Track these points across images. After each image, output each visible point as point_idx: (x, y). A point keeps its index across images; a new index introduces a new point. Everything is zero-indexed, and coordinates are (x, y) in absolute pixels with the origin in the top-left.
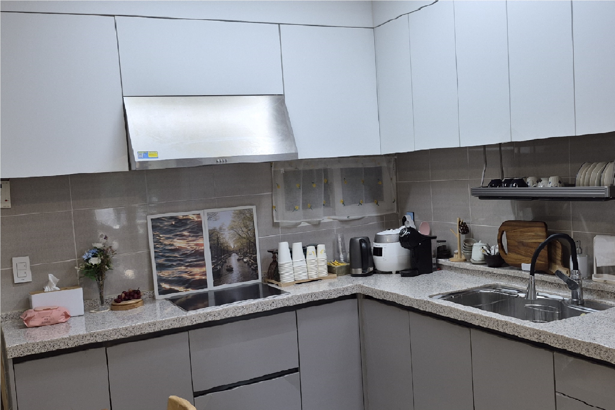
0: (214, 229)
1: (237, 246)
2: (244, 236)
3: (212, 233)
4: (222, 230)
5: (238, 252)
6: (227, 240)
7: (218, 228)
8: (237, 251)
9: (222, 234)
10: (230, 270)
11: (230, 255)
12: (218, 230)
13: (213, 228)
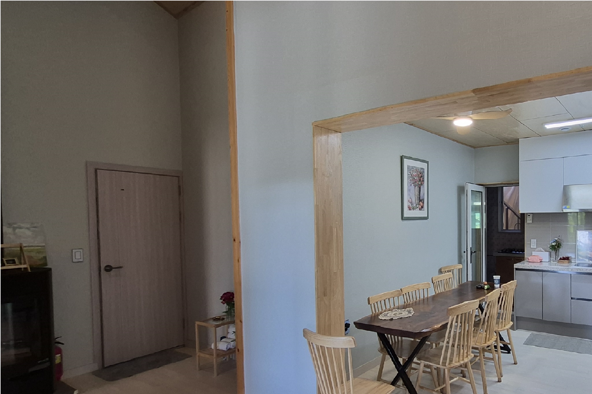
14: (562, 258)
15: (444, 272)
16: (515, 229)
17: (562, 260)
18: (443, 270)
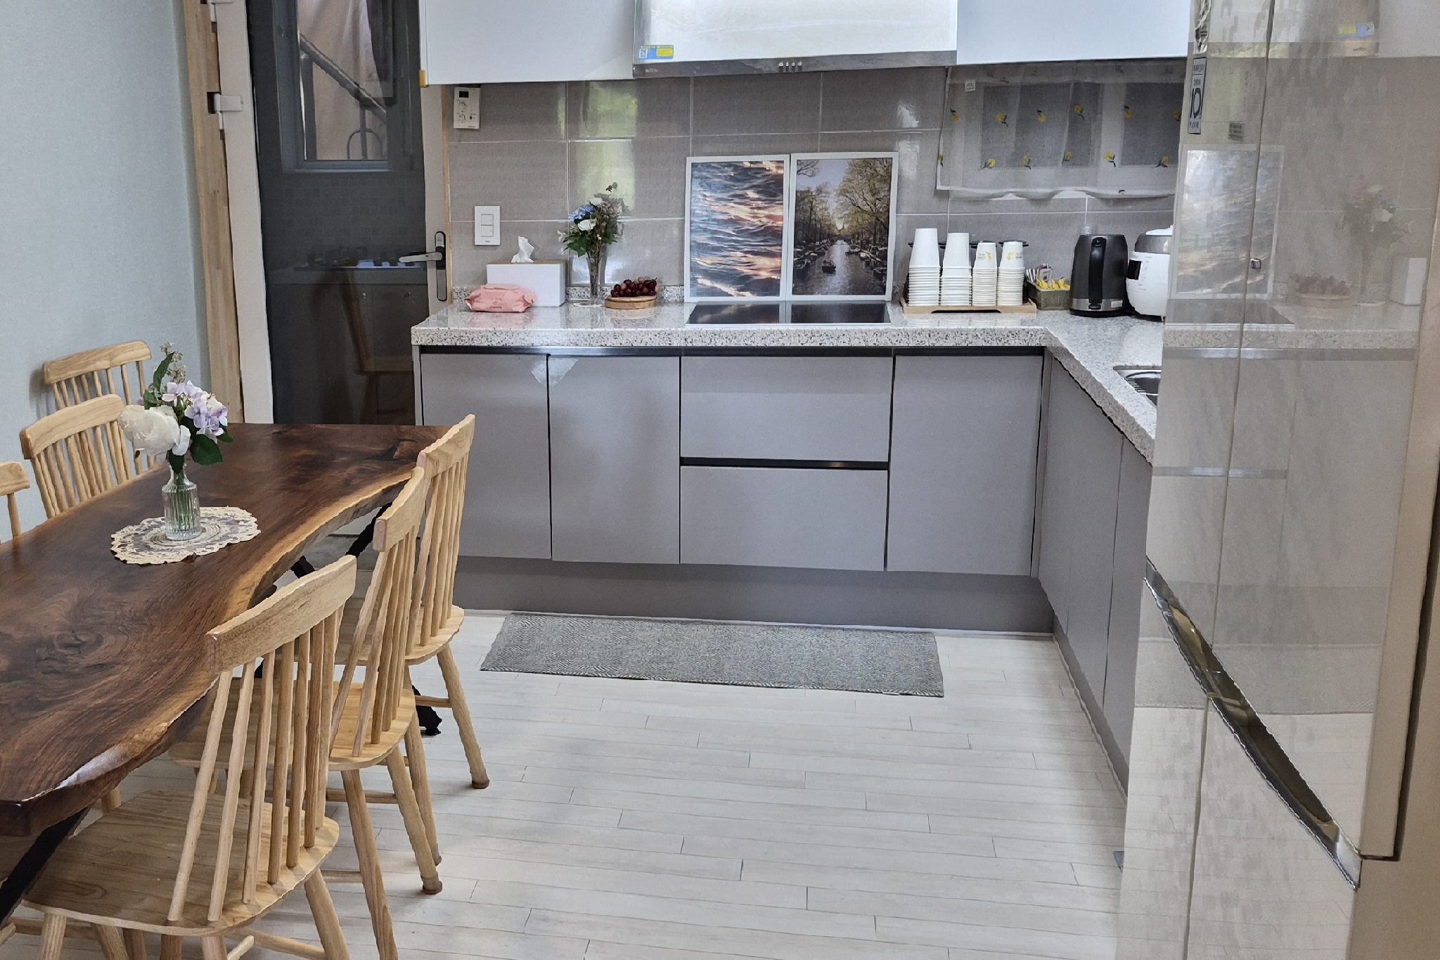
0: (808, 191)
1: (848, 228)
2: (867, 208)
3: (802, 198)
4: (823, 195)
5: (849, 238)
6: (831, 213)
7: (813, 189)
8: (847, 236)
9: (822, 202)
10: (830, 270)
11: (833, 242)
12: (814, 194)
13: (807, 189)
14: (624, 287)
15: (59, 383)
16: (351, 158)
17: (626, 295)
18: (53, 378)
